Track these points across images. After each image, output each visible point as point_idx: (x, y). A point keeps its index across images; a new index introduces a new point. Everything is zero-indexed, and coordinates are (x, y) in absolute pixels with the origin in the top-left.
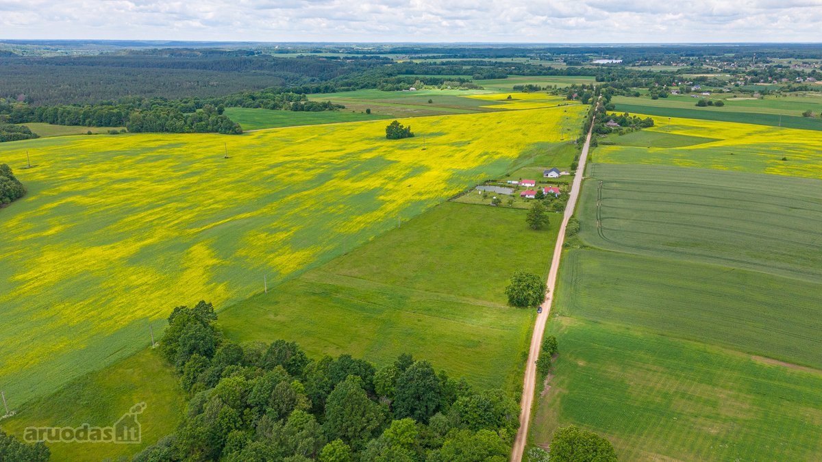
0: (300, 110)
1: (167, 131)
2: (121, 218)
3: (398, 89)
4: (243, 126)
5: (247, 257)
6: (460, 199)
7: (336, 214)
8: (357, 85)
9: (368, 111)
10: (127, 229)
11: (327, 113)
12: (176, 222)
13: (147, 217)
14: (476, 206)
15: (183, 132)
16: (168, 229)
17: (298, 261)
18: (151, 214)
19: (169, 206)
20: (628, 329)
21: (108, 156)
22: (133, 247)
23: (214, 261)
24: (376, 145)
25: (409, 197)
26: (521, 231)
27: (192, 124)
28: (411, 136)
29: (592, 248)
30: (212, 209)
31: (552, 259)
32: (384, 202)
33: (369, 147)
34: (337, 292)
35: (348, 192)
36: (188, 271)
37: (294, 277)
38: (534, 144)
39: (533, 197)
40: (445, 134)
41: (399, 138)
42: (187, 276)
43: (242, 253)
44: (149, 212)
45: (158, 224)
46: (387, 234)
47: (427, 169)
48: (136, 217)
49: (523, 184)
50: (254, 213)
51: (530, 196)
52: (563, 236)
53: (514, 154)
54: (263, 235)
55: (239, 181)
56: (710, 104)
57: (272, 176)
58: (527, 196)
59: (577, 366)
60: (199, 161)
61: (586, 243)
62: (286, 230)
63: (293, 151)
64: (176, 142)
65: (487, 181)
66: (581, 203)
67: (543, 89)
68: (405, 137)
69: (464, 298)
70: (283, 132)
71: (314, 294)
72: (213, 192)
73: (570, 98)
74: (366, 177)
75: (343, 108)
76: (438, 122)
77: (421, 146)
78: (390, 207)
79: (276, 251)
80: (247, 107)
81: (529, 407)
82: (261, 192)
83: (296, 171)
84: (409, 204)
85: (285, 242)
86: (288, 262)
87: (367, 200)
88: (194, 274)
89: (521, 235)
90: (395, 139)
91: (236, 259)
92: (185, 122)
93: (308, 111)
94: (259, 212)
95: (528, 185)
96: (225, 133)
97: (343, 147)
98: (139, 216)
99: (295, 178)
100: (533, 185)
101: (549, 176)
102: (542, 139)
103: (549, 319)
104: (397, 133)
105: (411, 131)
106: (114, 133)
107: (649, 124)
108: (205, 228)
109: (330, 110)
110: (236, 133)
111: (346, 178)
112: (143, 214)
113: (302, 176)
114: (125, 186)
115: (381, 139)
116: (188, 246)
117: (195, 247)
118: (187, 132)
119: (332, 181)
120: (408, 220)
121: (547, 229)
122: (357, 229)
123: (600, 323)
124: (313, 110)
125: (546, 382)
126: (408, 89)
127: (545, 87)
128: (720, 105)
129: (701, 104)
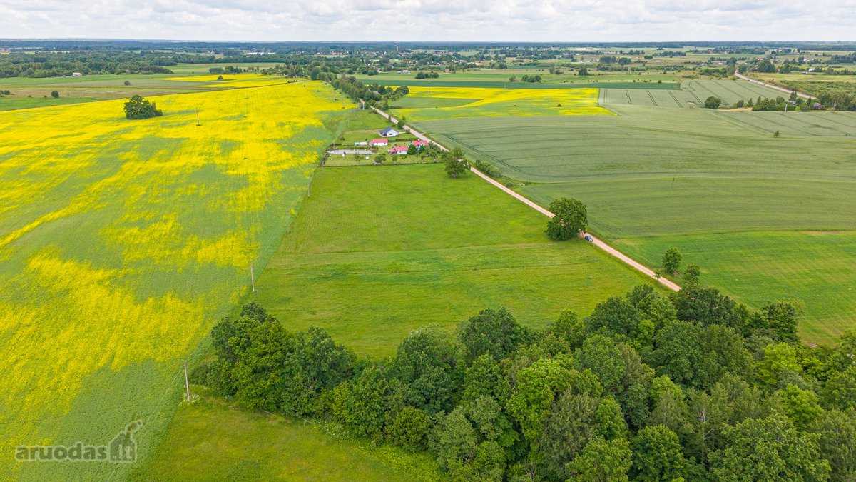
3: (56, 75)
5: (150, 259)
9: (55, 95)
17: (236, 250)
20: (686, 235)
23: (103, 273)
28: (159, 114)
29: (535, 183)
31: (516, 198)
34: (352, 271)
36: (77, 293)
37: (265, 268)
38: (321, 113)
39: (405, 153)
42: (84, 300)
43: (133, 255)
49: (376, 144)
51: (402, 153)
52: (491, 179)
56: (427, 76)
58: (399, 153)
67: (245, 71)
68: (153, 116)
69: (500, 246)
71: (325, 279)
79: (183, 245)
85: (181, 234)
88: (94, 295)
90: (141, 118)
91: (138, 264)
95: (381, 144)
100: (387, 144)
101: (388, 135)
104: (140, 110)
105: (157, 109)
115: (121, 119)
116: (18, 263)
123: (658, 237)
126: (71, 74)
127: (246, 69)
128: (436, 76)
129: (420, 76)
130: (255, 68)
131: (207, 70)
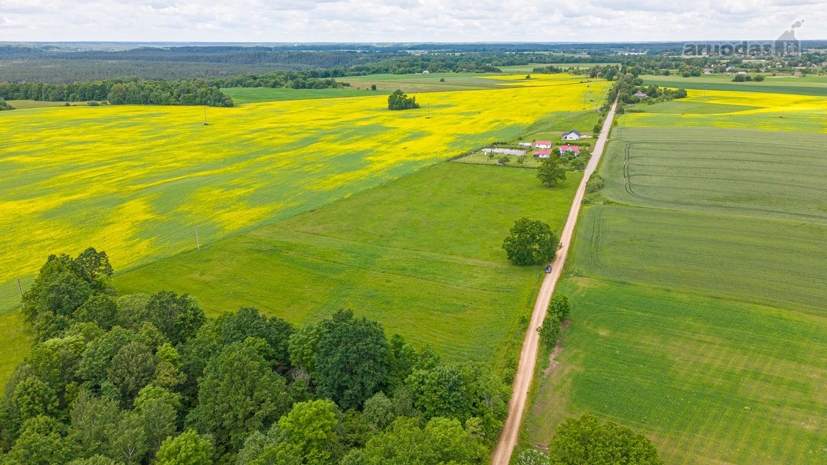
0: (301, 88)
1: (152, 103)
2: (58, 175)
3: (410, 72)
4: (235, 101)
5: (189, 212)
6: (462, 160)
7: (312, 173)
8: (368, 70)
9: (374, 88)
10: (58, 184)
11: (330, 90)
12: (121, 178)
13: (87, 174)
14: (480, 166)
15: (169, 105)
16: (107, 186)
17: (251, 217)
18: (94, 172)
19: (119, 164)
20: (668, 290)
21: (76, 123)
22: (55, 201)
23: (149, 216)
24: (375, 115)
25: (403, 157)
26: (530, 189)
27: (179, 96)
28: (416, 107)
29: (618, 204)
30: (168, 168)
31: (568, 216)
32: (371, 162)
33: (367, 116)
34: (289, 249)
35: (333, 153)
36: (111, 226)
37: (241, 234)
38: (553, 113)
39: (548, 157)
40: (454, 106)
41: (402, 108)
42: (108, 231)
43: (184, 208)
44: (94, 169)
45: (98, 181)
46: (368, 192)
47: (429, 134)
48: (75, 174)
49: (537, 146)
50: (216, 172)
51: (545, 156)
52: (583, 193)
53: (530, 121)
54: (217, 192)
55: (211, 144)
56: (748, 79)
57: (249, 140)
58: (541, 156)
59: (597, 336)
60: (173, 127)
61: (611, 199)
62: (248, 186)
63: (282, 119)
64: (156, 112)
65: (495, 144)
66: (605, 162)
67: (565, 71)
68: (410, 108)
69: (452, 257)
70: (277, 105)
71: (259, 251)
72: (176, 152)
73: (593, 76)
74: (357, 140)
75: (348, 85)
76: (447, 96)
77: (425, 115)
78: (378, 166)
79: (228, 206)
80: (248, 87)
81: (526, 390)
82: (232, 153)
83: (279, 135)
84: (401, 164)
85: (241, 199)
86: (237, 219)
87: (353, 161)
88: (118, 229)
89: (531, 193)
90: (397, 109)
91: (176, 215)
92: (172, 94)
93: (310, 88)
94: (222, 170)
95: (543, 147)
96: (214, 106)
97: (339, 116)
98: (80, 173)
99: (275, 141)
100: (549, 147)
101: (568, 139)
102: (562, 108)
103: (560, 280)
104: (400, 103)
105: (416, 102)
106: (93, 105)
107: (682, 95)
108: (152, 184)
109: (334, 87)
110: (226, 106)
111: (335, 141)
112: (84, 171)
113: (284, 139)
114: (80, 147)
115: (383, 110)
116: (123, 201)
117: (131, 202)
118: (173, 105)
119: (319, 143)
120: (396, 178)
121: (562, 187)
122: (333, 187)
123: (629, 284)
124: (315, 88)
125: (552, 356)
126: (421, 72)
127: (567, 69)
128: (759, 79)
129: (739, 79)
130: (575, 68)
131: (531, 70)
